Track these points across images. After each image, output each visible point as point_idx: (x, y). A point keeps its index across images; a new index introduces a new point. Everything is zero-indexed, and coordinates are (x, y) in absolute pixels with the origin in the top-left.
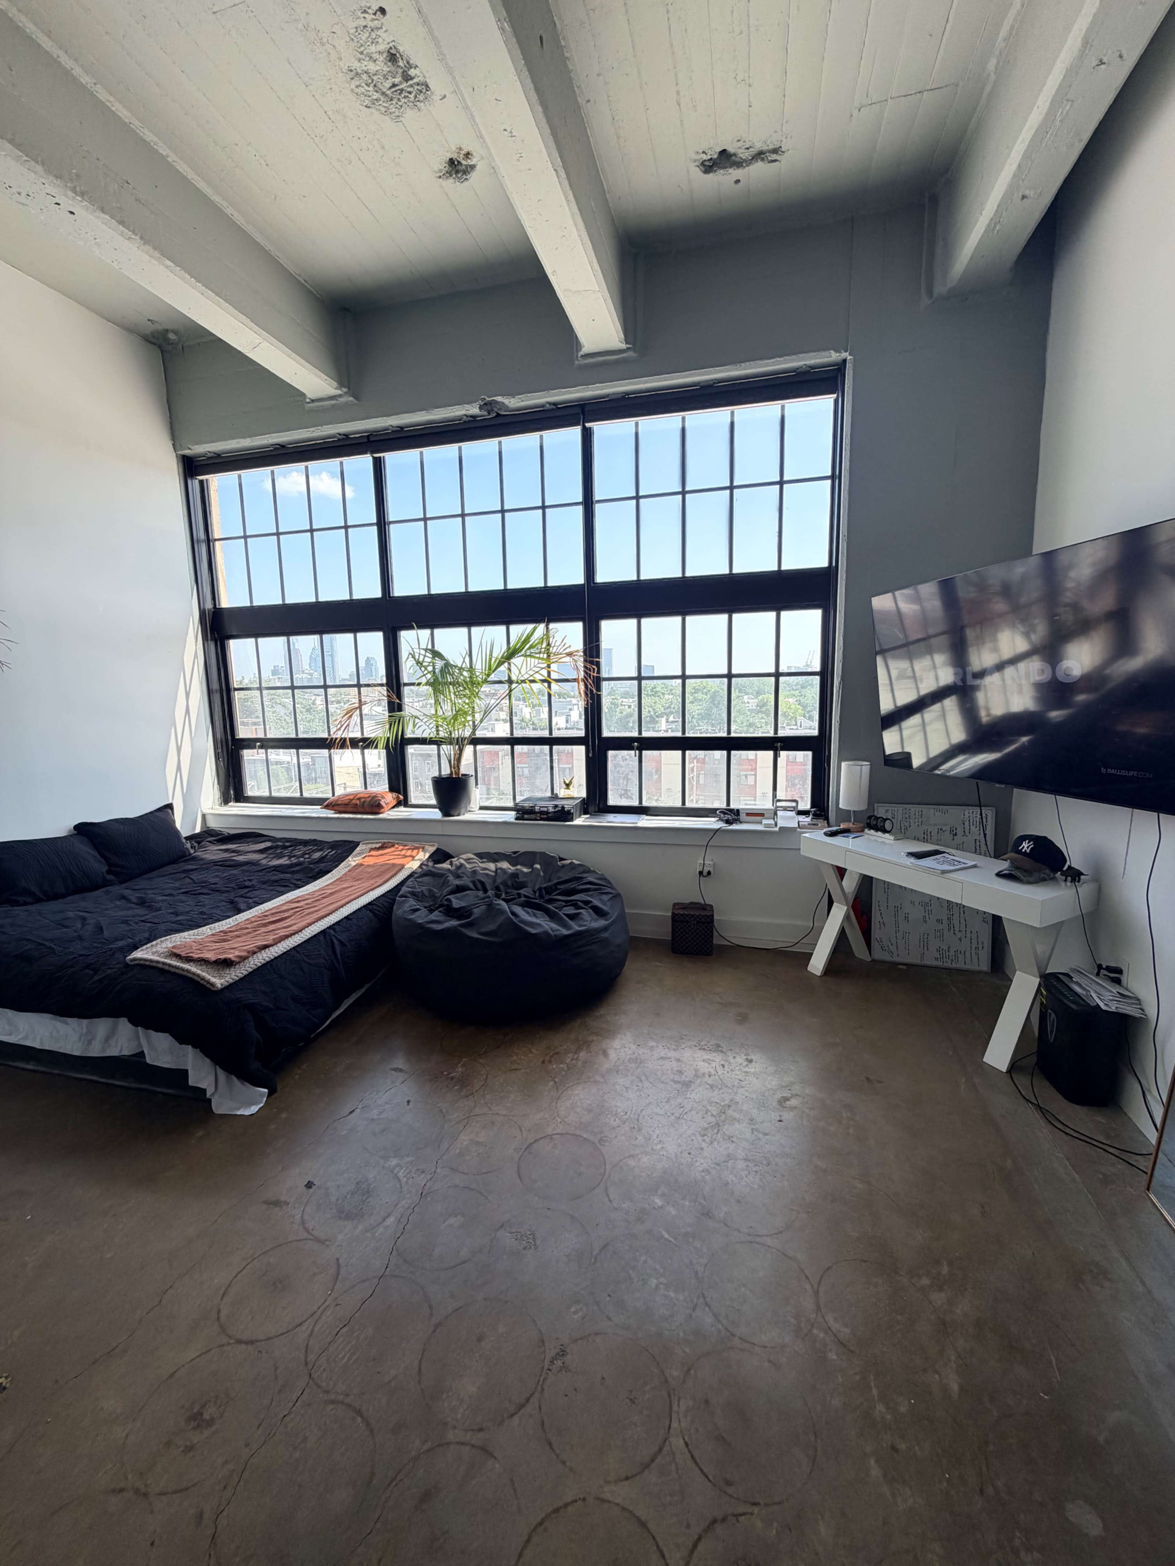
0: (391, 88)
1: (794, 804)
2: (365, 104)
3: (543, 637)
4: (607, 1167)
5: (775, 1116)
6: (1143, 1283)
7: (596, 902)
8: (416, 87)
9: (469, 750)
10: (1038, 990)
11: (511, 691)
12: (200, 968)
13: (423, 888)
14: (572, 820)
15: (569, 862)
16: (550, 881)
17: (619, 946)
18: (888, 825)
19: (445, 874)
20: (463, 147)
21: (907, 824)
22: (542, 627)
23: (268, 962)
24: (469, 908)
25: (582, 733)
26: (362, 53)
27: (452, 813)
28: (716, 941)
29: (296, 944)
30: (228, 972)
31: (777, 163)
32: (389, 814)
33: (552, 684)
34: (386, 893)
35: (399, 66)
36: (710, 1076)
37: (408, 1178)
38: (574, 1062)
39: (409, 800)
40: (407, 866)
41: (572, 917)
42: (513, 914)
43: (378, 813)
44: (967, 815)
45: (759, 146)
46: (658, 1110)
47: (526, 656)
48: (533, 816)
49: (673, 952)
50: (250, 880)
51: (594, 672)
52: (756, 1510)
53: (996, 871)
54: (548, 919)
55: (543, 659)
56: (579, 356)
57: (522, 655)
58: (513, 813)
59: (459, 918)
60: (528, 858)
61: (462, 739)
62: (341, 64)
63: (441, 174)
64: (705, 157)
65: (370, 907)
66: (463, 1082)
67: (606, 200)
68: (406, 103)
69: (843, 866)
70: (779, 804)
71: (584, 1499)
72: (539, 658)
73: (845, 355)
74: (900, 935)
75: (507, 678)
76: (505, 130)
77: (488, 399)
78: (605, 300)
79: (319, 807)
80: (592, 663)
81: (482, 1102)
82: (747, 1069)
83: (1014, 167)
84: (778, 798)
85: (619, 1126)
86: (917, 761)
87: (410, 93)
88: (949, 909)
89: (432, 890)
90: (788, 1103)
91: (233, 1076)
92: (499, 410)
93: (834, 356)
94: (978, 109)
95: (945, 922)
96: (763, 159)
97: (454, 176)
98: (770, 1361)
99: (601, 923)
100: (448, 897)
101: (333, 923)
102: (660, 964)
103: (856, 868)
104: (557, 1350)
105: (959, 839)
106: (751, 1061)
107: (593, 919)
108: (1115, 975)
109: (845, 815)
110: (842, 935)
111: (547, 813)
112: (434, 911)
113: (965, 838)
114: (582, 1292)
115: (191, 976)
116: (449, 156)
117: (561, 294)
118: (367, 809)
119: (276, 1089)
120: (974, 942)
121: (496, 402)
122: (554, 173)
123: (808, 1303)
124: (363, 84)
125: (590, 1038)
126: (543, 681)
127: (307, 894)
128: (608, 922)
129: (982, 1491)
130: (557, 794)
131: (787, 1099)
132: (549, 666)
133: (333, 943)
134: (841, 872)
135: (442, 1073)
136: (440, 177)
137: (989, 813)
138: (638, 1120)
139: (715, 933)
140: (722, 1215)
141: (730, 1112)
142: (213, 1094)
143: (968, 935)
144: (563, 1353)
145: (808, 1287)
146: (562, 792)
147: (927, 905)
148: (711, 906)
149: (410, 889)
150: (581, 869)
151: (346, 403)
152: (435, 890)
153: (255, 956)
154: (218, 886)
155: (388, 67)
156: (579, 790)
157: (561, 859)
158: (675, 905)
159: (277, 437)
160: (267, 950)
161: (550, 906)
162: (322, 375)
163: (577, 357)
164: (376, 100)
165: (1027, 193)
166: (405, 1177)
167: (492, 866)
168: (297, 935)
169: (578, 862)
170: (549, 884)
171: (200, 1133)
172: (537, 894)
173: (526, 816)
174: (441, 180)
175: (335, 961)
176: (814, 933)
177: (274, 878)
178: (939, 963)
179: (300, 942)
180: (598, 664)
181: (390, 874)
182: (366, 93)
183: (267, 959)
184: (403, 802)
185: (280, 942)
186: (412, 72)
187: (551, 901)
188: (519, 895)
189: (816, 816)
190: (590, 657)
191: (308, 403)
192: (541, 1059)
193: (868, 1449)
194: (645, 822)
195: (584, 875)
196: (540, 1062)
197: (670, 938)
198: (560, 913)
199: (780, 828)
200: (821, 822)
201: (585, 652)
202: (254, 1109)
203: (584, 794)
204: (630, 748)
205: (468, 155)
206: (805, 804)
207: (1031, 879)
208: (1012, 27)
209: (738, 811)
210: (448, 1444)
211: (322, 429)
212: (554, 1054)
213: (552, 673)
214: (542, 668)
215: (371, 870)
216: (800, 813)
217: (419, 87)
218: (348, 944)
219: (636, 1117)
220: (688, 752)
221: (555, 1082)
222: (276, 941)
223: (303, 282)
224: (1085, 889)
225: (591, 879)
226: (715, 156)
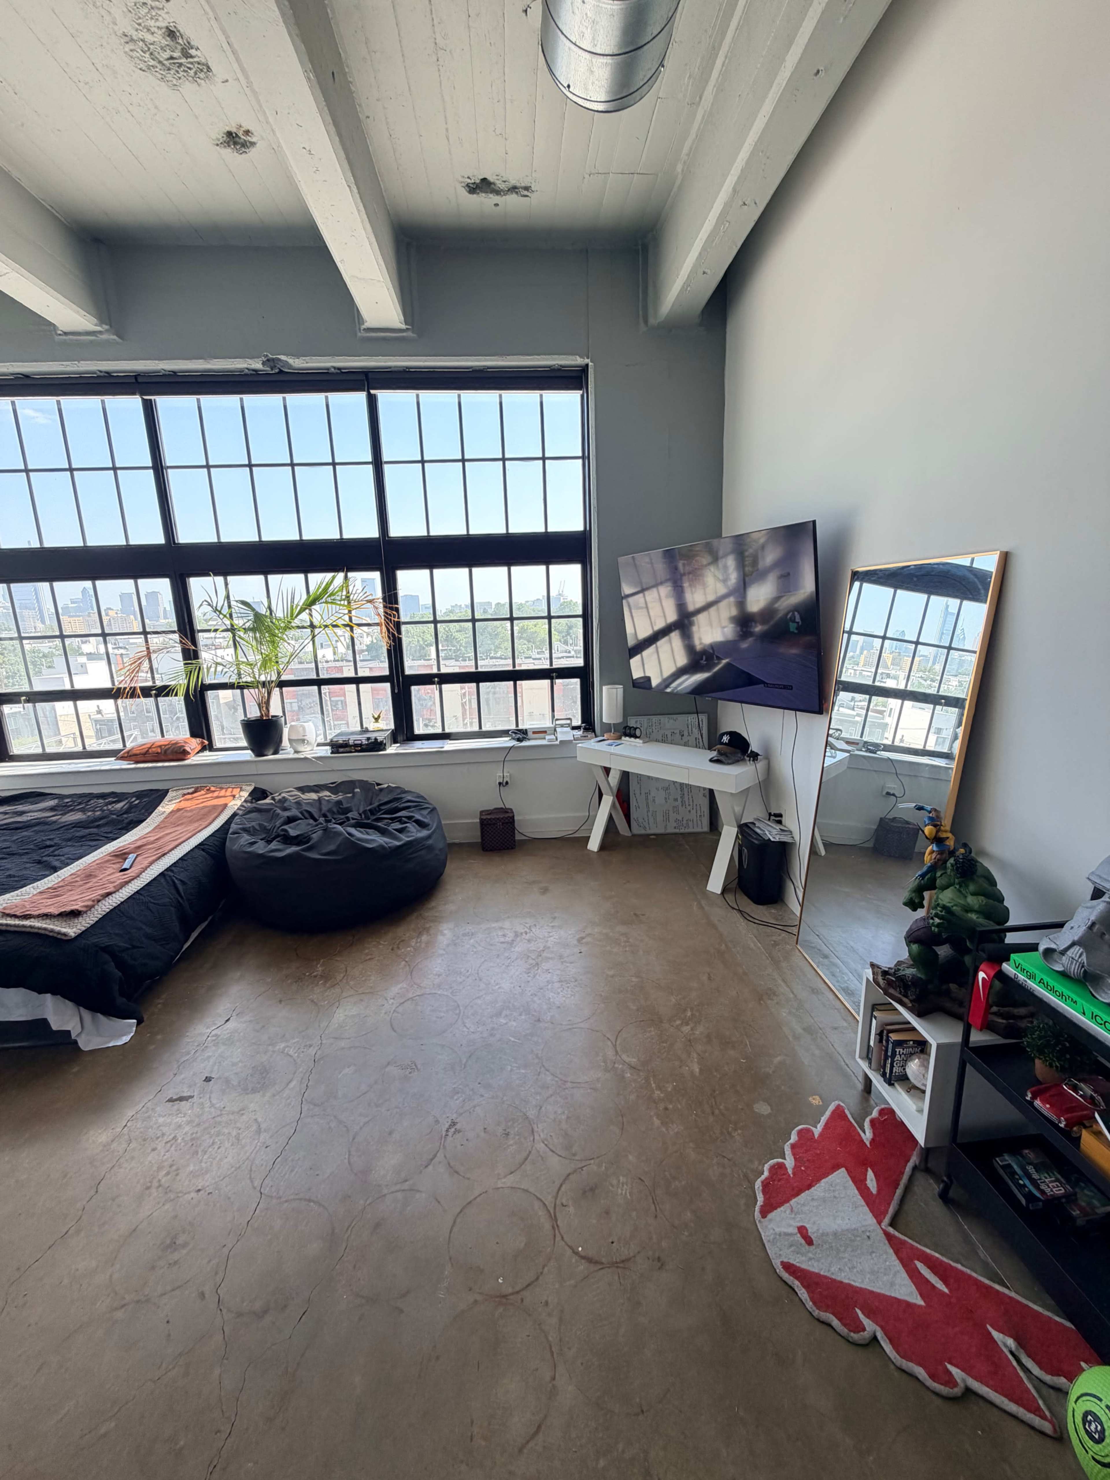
0: (168, 59)
1: (568, 722)
2: (139, 67)
3: (342, 585)
4: (461, 1008)
5: (577, 950)
6: (793, 993)
7: (418, 817)
8: (196, 65)
9: (276, 691)
10: (737, 835)
11: (314, 637)
12: (44, 922)
13: (253, 824)
14: (384, 749)
15: (386, 786)
16: (371, 804)
17: (440, 850)
18: (638, 733)
19: (271, 809)
20: (243, 125)
21: (651, 730)
22: (341, 576)
23: (115, 908)
24: (306, 835)
25: (387, 673)
26: (139, 24)
27: (266, 753)
28: (518, 837)
29: (139, 888)
30: (77, 921)
31: (528, 198)
32: (194, 759)
33: (354, 628)
34: (214, 833)
35: (178, 43)
36: (526, 934)
37: (299, 1053)
38: (418, 944)
39: (214, 743)
40: (230, 805)
41: (400, 831)
42: (349, 834)
43: (184, 760)
44: (690, 721)
45: (513, 182)
46: (492, 964)
47: (326, 602)
48: (348, 749)
49: (483, 850)
50: (50, 839)
51: (394, 617)
52: (592, 1161)
53: (709, 758)
54: (379, 835)
55: (344, 605)
56: (362, 329)
57: (323, 602)
58: (328, 748)
59: (298, 844)
60: (347, 786)
61: (269, 682)
62: (116, 28)
63: (219, 143)
64: (469, 181)
65: (202, 847)
66: (326, 977)
67: (383, 196)
68: (185, 76)
69: (608, 766)
70: (558, 722)
71: (486, 1192)
72: (340, 605)
73: (587, 361)
74: (650, 814)
75: (309, 624)
76: (304, 148)
77: (271, 356)
78: (388, 289)
79: (113, 759)
80: (391, 609)
81: (348, 987)
82: (552, 924)
83: (697, 254)
84: (556, 717)
85: (464, 981)
86: (654, 683)
87: (190, 69)
88: (682, 790)
89: (262, 824)
90: (584, 940)
91: (99, 1014)
92: (282, 367)
93: (579, 361)
94: (672, 194)
95: (679, 800)
96: (517, 193)
97: (232, 146)
98: (591, 1089)
99: (424, 833)
100: (283, 827)
101: (169, 865)
102: (473, 861)
103: (617, 765)
104: (449, 1123)
105: (685, 738)
106: (555, 918)
107: (418, 831)
108: (777, 818)
109: (607, 728)
110: (611, 818)
111: (361, 745)
112: (271, 841)
113: (689, 738)
114: (460, 1087)
115: (36, 931)
116: (228, 129)
117: (347, 278)
118: (171, 757)
119: (143, 1018)
120: (699, 812)
121: (279, 360)
122: (347, 188)
123: (610, 1053)
124: (139, 50)
125: (428, 926)
126: (345, 626)
127: (129, 844)
128: (431, 831)
129: (713, 1113)
130: (367, 728)
131: (583, 938)
132: (350, 612)
133: (174, 882)
134: (607, 770)
135: (304, 974)
136: (217, 145)
137: (703, 718)
138: (478, 974)
139: (516, 831)
140: (549, 1018)
141: (545, 954)
142: (79, 1035)
143: (695, 808)
144: (454, 1124)
145: (609, 1043)
146: (371, 725)
147: (667, 789)
148: (511, 810)
149: (241, 826)
150: (399, 791)
151: (107, 341)
152: (265, 824)
153: (100, 904)
154: (11, 849)
155: (167, 41)
156: (388, 723)
157: (378, 784)
158: (481, 812)
159: (18, 367)
160: (110, 897)
161: (379, 824)
162: (80, 310)
163: (360, 329)
164: (152, 66)
165: (706, 270)
166: (295, 1053)
167: (314, 796)
168: (136, 880)
169: (394, 786)
170: (372, 806)
171: (75, 1070)
172: (363, 816)
173: (341, 750)
174: (218, 148)
175: (180, 899)
176: (590, 820)
177: (78, 834)
178: (677, 831)
179: (142, 886)
180: (397, 610)
181: (213, 816)
182: (141, 58)
183: (115, 905)
184: (207, 747)
185: (121, 888)
186: (193, 52)
187: (379, 820)
188: (348, 819)
189: (586, 729)
190: (390, 604)
191: (60, 335)
192: (391, 948)
193: (652, 1114)
194: (449, 746)
195: (403, 795)
196: (390, 950)
197: (480, 840)
198: (390, 828)
199: (561, 741)
200: (590, 735)
201: (384, 599)
202: (126, 1039)
203: (392, 727)
204: (433, 683)
205: (247, 132)
206: (577, 721)
207: (730, 761)
208: (691, 148)
209: (526, 730)
210: (385, 1195)
211: (79, 365)
212: (400, 942)
213: (353, 618)
214: (345, 614)
215: (189, 814)
216: (574, 728)
217: (199, 66)
218: (189, 883)
219: (476, 972)
220: (481, 684)
221: (406, 962)
222: (117, 888)
223: (49, 207)
224: (761, 765)
225: (409, 798)
226: (478, 181)
